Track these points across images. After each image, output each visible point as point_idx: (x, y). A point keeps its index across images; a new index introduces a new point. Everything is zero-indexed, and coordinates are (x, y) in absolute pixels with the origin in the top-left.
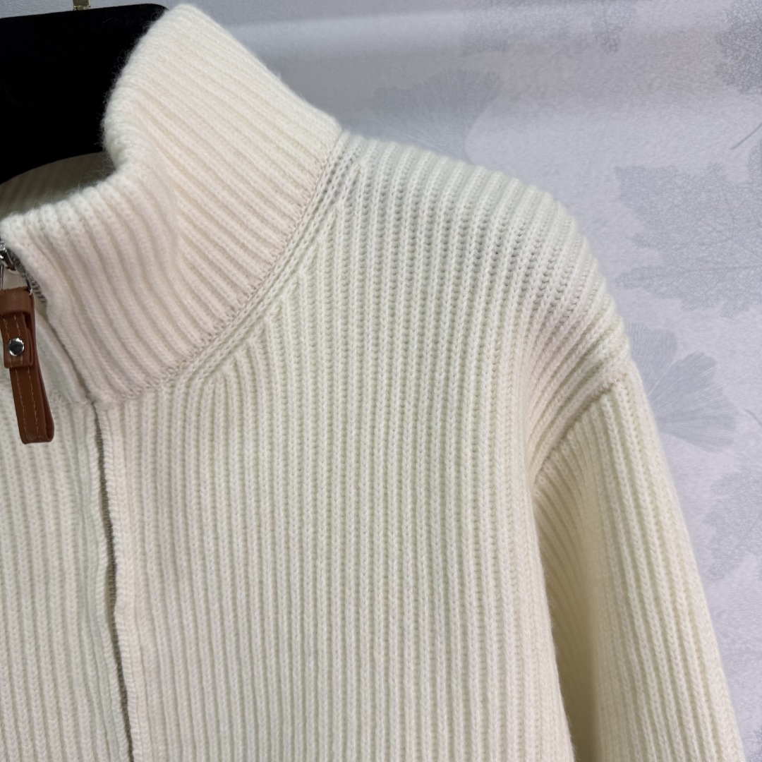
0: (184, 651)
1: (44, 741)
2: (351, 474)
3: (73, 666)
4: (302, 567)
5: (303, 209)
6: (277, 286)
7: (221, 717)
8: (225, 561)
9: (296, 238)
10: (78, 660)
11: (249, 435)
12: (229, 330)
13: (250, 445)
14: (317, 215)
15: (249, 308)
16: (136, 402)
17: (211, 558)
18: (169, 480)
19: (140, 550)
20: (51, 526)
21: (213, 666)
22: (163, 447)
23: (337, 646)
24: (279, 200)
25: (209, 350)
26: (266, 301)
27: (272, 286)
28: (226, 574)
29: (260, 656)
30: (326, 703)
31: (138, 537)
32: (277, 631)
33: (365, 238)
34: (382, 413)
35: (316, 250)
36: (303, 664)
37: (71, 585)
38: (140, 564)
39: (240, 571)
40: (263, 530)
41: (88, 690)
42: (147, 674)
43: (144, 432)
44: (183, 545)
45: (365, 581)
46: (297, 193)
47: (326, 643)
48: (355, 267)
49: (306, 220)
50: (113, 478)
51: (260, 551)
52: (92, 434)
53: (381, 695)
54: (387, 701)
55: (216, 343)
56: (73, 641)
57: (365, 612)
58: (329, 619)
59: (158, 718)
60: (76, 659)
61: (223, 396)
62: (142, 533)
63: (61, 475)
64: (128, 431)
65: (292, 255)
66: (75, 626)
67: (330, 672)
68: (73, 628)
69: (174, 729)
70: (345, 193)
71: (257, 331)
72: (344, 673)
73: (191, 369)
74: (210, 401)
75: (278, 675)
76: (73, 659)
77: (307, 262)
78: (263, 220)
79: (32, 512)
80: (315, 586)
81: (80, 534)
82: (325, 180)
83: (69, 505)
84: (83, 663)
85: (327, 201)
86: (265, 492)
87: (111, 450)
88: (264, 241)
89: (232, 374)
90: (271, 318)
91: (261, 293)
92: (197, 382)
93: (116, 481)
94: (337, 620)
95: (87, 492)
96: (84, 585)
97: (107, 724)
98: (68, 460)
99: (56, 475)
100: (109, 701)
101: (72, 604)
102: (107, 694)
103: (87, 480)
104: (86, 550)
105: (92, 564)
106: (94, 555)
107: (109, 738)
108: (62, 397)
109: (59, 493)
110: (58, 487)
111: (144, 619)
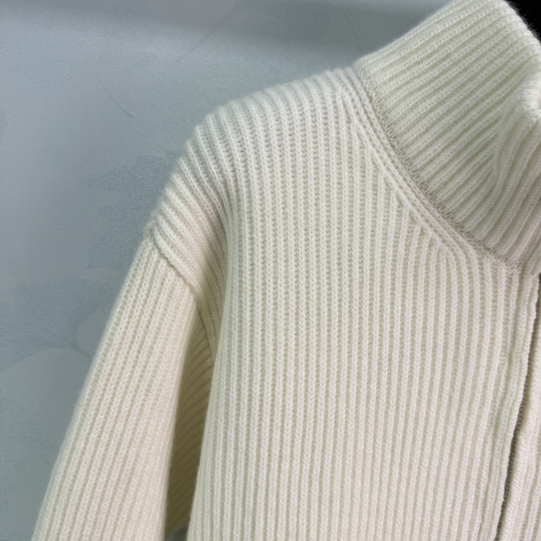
3: (474, 468)
10: (478, 464)
37: (487, 410)
41: (478, 488)
66: (482, 440)
68: (480, 440)
81: (504, 372)
95: (521, 342)
96: (496, 410)
97: (486, 517)
98: (508, 315)
99: (497, 324)
100: (494, 500)
101: (484, 423)
102: (494, 495)
103: (523, 334)
104: (507, 385)
105: (511, 396)
106: (514, 390)
107: (484, 527)
108: (520, 268)
109: (496, 338)
110: (496, 333)
111: (534, 446)
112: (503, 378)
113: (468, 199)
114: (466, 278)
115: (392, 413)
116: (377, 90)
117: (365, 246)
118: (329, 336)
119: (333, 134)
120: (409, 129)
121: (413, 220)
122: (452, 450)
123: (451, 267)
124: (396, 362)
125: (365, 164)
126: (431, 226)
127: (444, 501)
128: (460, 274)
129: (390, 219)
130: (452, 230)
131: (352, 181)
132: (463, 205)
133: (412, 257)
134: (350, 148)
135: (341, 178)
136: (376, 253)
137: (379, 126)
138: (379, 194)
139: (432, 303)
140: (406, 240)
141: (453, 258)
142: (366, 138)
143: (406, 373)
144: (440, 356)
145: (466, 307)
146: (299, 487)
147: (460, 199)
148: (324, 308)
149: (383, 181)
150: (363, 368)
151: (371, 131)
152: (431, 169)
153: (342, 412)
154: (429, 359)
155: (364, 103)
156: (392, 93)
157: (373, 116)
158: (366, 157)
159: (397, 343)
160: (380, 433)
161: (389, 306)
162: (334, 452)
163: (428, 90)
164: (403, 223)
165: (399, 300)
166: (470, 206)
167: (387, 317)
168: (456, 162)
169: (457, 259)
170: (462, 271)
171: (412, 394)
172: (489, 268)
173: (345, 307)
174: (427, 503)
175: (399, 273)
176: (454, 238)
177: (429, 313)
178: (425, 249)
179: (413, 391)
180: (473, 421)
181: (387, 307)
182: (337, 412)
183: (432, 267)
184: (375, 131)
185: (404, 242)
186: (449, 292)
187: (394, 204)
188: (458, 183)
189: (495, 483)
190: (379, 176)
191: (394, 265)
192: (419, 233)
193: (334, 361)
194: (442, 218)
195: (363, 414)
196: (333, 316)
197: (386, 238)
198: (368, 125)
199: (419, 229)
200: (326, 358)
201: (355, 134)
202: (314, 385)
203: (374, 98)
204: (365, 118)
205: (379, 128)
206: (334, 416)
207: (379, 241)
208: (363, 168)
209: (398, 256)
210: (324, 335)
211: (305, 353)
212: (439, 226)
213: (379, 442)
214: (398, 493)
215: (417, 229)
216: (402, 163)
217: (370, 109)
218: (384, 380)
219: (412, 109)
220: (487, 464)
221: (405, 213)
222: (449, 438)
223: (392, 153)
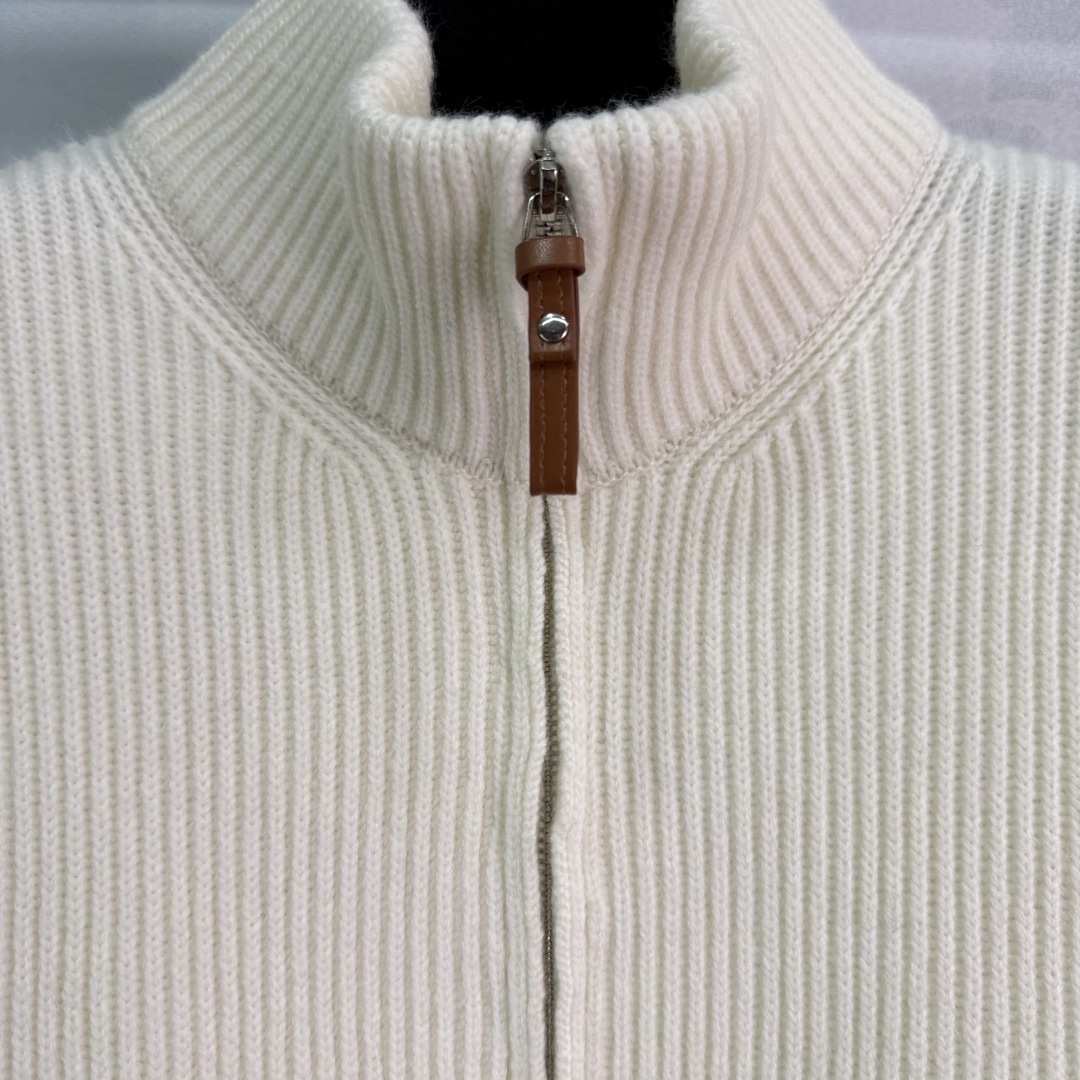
0: (661, 917)
1: (404, 1064)
2: (976, 628)
3: (467, 930)
4: (882, 780)
5: (894, 219)
6: (847, 329)
7: (716, 1037)
8: (744, 762)
9: (880, 260)
10: (476, 919)
11: (793, 557)
12: (766, 391)
13: (793, 575)
14: (913, 229)
15: (799, 360)
16: (609, 493)
17: (718, 755)
18: (653, 623)
19: (595, 735)
20: (454, 681)
21: (709, 945)
22: (647, 567)
23: (948, 914)
24: (868, 199)
25: (732, 420)
26: (827, 352)
27: (838, 328)
28: (745, 785)
29: (799, 930)
30: (925, 1013)
31: (595, 713)
32: (832, 889)
33: (995, 267)
34: (1030, 533)
35: (914, 280)
36: (882, 947)
37: (477, 787)
38: (595, 757)
39: (770, 782)
40: (812, 713)
41: (486, 976)
42: (592, 954)
43: (618, 539)
44: (671, 732)
45: (1001, 804)
46: (891, 191)
47: (926, 909)
48: (980, 307)
49: (896, 235)
50: (567, 609)
51: (806, 750)
52: (538, 535)
53: (1030, 1001)
54: (1041, 1012)
55: (743, 411)
56: (471, 885)
57: (1001, 857)
58: (933, 870)
59: (601, 1034)
60: (472, 919)
61: (750, 494)
62: (603, 706)
63: (478, 600)
64: (593, 535)
65: (872, 284)
66: (476, 859)
67: (933, 961)
68: (472, 861)
69: (628, 1057)
70: (960, 200)
71: (813, 395)
72: (960, 961)
73: (702, 447)
74: (728, 501)
75: (832, 965)
76: (467, 918)
77: (899, 294)
78: (844, 224)
79: (426, 655)
80: (907, 814)
81: (501, 698)
82: (927, 181)
83: (485, 649)
84: (484, 926)
85: (929, 211)
86: (817, 651)
87: (566, 563)
88: (840, 255)
89: (767, 461)
90: (837, 376)
91: (819, 338)
92: (711, 468)
93: (571, 614)
94: (948, 870)
95: (523, 627)
96: (498, 786)
97: (514, 1041)
98: (492, 575)
99: (470, 598)
100: (524, 998)
101: (475, 819)
102: (523, 986)
103: (524, 609)
104: (509, 725)
105: (520, 748)
106: (525, 733)
107: (514, 1066)
108: (496, 472)
109: (473, 628)
110: (471, 617)
111: (595, 855)
112: (501, 711)
113: (353, 343)
114: (389, 510)
115: (253, 828)
116: (153, 158)
117: (155, 468)
118: (84, 673)
119: (65, 249)
120: (220, 220)
121: (262, 406)
122: (409, 894)
123: (354, 493)
124: (252, 710)
125: (142, 302)
126: (304, 414)
127: (409, 1019)
128: (375, 505)
129: (209, 407)
130: (348, 416)
131: (114, 338)
132: (348, 356)
133: (267, 482)
134: (106, 273)
135: (89, 335)
136: (182, 481)
137: (167, 226)
138: (179, 359)
139: (322, 571)
140: (251, 448)
141: (357, 473)
142: (139, 251)
143: (278, 730)
144: (353, 681)
145: (397, 569)
146: (35, 1028)
147: (339, 345)
148: (68, 610)
149: (183, 332)
150: (172, 735)
151: (152, 239)
152: (274, 295)
153: (128, 840)
154: (329, 691)
155: (132, 186)
156: (179, 158)
157: (151, 209)
158: (142, 288)
159: (250, 666)
160: (228, 875)
161: (224, 588)
162: (115, 936)
163: (244, 140)
164: (239, 413)
165: (246, 573)
166: (361, 357)
167: (222, 615)
168: (313, 269)
169: (365, 475)
170: (380, 497)
171: (297, 776)
172: (434, 483)
173: (120, 602)
174: (367, 1029)
175: (242, 516)
176: (356, 433)
177: (317, 593)
178: (293, 463)
179: (298, 770)
180: (447, 819)
181: (221, 590)
182: (115, 842)
183: (314, 495)
184: (160, 237)
185: (245, 451)
186: (356, 544)
187: (215, 374)
188: (325, 313)
189: (519, 957)
190: (175, 323)
191: (229, 502)
192: (277, 428)
193: (101, 726)
194: (323, 395)
195: (178, 837)
196: (90, 626)
197: (205, 448)
198: (144, 227)
199: (276, 421)
200: (80, 723)
201: (113, 247)
202: (55, 786)
203: (149, 174)
204: (135, 216)
205: (167, 231)
206: (107, 850)
207: (187, 452)
208: (139, 309)
209: (235, 481)
210: (72, 671)
211: (27, 716)
212: (321, 411)
213: (228, 897)
214: (289, 1015)
215: (271, 422)
216: (224, 293)
217: (144, 196)
218: (227, 754)
219: (218, 182)
220: (495, 916)
221: (242, 391)
222: (397, 866)
223: (201, 276)
